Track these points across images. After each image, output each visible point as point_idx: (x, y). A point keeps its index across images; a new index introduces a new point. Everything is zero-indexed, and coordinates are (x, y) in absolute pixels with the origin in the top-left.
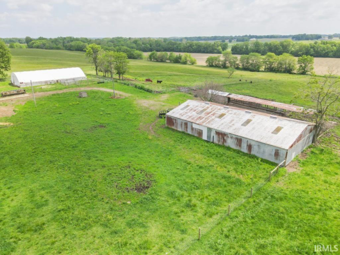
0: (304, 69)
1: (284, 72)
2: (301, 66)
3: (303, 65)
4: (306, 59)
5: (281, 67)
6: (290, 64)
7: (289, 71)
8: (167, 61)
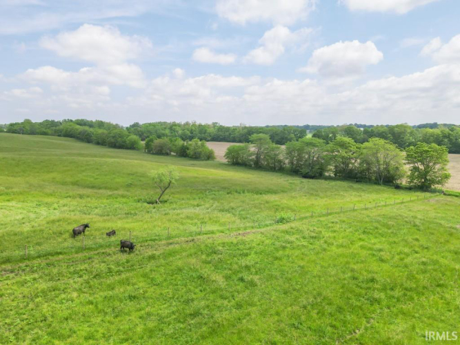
0: (423, 175)
1: (377, 182)
2: (416, 169)
3: (422, 167)
4: (427, 151)
5: (368, 169)
6: (387, 164)
7: (388, 180)
8: (172, 153)
